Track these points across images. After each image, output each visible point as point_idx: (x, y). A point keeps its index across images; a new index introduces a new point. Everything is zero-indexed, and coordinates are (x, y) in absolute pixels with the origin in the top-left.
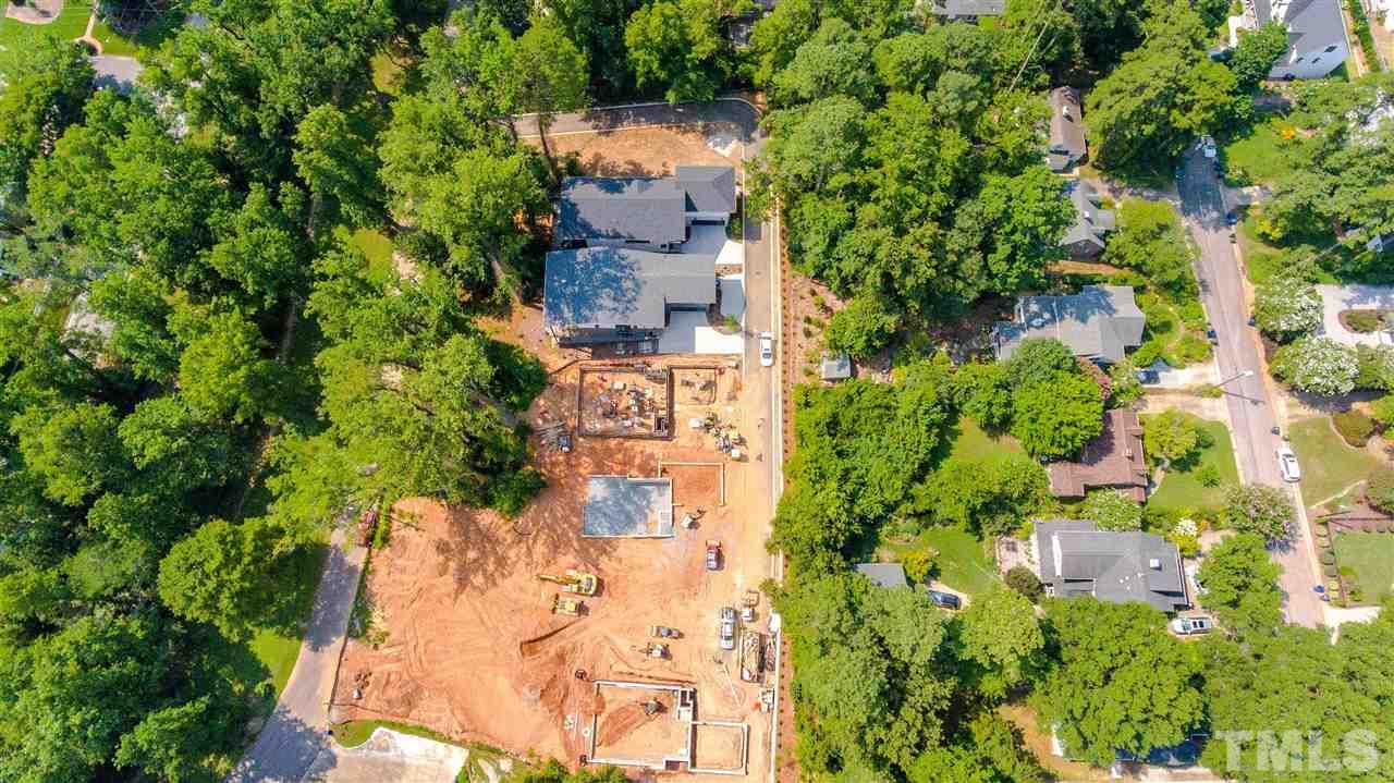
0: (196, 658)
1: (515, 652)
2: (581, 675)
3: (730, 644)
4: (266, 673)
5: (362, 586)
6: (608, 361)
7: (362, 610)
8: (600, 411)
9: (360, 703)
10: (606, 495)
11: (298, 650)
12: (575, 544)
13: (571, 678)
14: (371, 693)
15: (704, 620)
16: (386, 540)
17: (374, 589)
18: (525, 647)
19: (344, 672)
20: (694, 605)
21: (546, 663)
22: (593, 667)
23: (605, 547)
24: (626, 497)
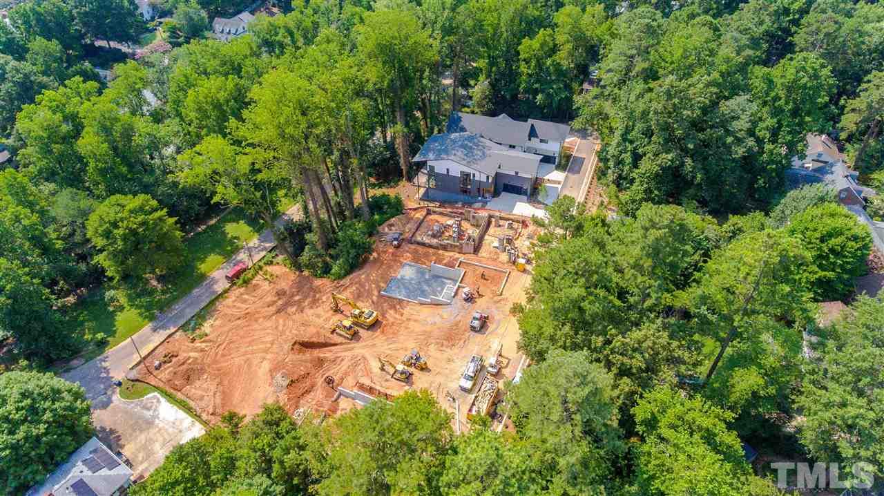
0: (79, 311)
1: (287, 346)
2: (330, 381)
3: (468, 384)
4: (112, 333)
5: (212, 302)
6: (449, 210)
7: (201, 316)
8: (430, 233)
9: (155, 373)
10: (413, 276)
11: (143, 326)
12: (375, 298)
13: (320, 381)
14: (169, 367)
15: (453, 365)
16: (246, 282)
17: (219, 308)
18: (297, 346)
19: (160, 349)
20: (449, 352)
21: (306, 361)
22: (342, 379)
23: (396, 304)
24: (427, 281)
